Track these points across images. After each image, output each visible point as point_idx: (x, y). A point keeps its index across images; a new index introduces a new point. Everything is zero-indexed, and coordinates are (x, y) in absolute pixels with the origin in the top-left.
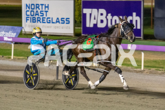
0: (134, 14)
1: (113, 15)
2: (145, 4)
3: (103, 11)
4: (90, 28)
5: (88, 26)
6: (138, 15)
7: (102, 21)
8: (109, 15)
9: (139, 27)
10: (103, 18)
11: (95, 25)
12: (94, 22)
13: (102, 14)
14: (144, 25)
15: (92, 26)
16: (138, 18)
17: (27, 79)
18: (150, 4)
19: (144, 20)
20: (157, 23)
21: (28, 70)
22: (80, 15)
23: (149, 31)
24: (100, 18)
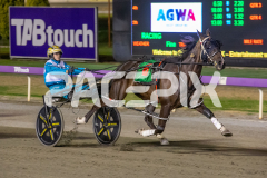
0: (85, 26)
1: (54, 28)
2: (100, 12)
3: (40, 22)
4: (21, 47)
5: (18, 43)
6: (91, 27)
7: (39, 37)
8: (50, 27)
9: (91, 45)
10: (41, 32)
11: (30, 42)
12: (27, 38)
13: (39, 27)
14: (99, 42)
15: (24, 43)
16: (90, 32)
17: (41, 130)
18: (107, 12)
19: (99, 35)
20: (118, 39)
21: (44, 115)
22: (6, 28)
23: (106, 50)
24: (37, 32)
